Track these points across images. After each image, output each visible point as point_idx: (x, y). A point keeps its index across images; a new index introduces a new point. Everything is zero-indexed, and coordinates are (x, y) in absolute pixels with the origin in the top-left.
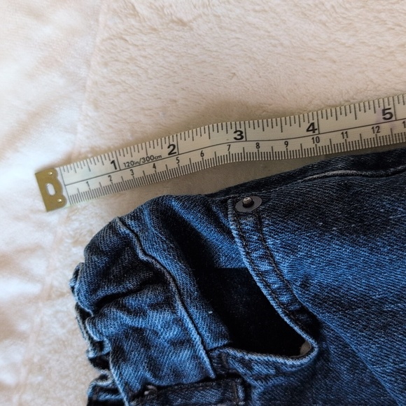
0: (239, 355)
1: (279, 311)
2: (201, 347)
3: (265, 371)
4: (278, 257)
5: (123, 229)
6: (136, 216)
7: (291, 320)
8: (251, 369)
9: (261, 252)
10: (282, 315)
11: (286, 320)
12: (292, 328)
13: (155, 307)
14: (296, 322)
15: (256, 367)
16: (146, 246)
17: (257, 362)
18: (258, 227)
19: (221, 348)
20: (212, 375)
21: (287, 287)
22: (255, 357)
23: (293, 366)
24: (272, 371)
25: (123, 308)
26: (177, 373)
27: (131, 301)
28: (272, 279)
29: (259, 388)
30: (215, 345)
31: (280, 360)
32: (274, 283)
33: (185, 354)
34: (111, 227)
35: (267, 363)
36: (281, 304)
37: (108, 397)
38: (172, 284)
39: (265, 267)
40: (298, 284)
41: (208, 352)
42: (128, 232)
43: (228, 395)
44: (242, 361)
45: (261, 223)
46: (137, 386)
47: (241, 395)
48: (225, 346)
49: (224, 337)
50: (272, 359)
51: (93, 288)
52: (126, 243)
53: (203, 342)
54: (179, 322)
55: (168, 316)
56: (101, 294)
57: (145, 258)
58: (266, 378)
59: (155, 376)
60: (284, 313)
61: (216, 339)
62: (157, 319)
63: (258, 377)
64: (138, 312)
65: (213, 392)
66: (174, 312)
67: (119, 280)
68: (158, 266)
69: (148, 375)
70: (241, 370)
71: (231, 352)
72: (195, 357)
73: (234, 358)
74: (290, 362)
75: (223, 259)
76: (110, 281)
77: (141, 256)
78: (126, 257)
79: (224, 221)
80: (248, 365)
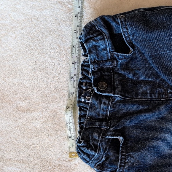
0: (116, 53)
1: (126, 42)
2: (109, 51)
3: (122, 58)
4: (128, 27)
5: (93, 23)
6: (96, 20)
7: (128, 45)
8: (119, 57)
9: (125, 26)
10: (126, 43)
11: (127, 44)
12: (128, 46)
13: (101, 40)
14: (129, 45)
15: (120, 56)
16: (99, 26)
17: (120, 55)
18: (125, 20)
19: (113, 52)
20: (110, 59)
21: (129, 36)
22: (120, 54)
23: (128, 56)
24: (123, 58)
25: (93, 40)
26: (102, 57)
27: (95, 38)
28: (126, 34)
29: (120, 61)
30: (112, 51)
31: (125, 55)
32: (126, 35)
33: (105, 52)
34: (90, 23)
35: (122, 55)
36: (126, 41)
37: (87, 64)
38: (104, 35)
39: (125, 30)
40: (132, 36)
41: (110, 52)
42: (94, 23)
43: (113, 64)
44: (117, 55)
45: (126, 20)
46: (93, 60)
47: (116, 64)
48: (113, 51)
49: (114, 49)
50: (124, 54)
51: (86, 36)
52: (93, 26)
53: (109, 50)
54: (105, 43)
55: (103, 41)
56: (88, 37)
57: (98, 29)
58: (122, 59)
59: (97, 58)
60: (127, 43)
61: (112, 49)
62: (101, 43)
63: (120, 59)
64: (96, 41)
65: (110, 63)
66: (105, 41)
67: (92, 34)
68: (101, 31)
69: (96, 57)
70: (116, 57)
71: (115, 53)
72: (107, 53)
73: (115, 54)
74: (127, 55)
75: (115, 31)
76: (90, 34)
77: (97, 29)
78: (94, 29)
79: (117, 20)
80: (118, 56)
